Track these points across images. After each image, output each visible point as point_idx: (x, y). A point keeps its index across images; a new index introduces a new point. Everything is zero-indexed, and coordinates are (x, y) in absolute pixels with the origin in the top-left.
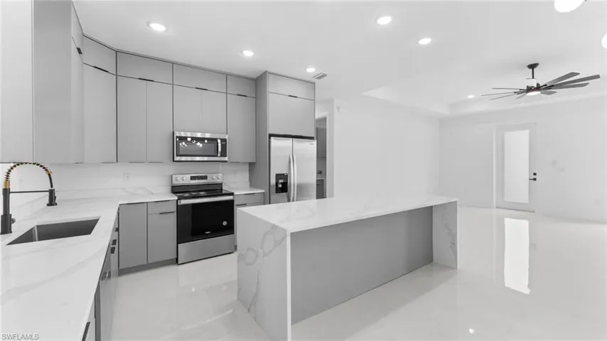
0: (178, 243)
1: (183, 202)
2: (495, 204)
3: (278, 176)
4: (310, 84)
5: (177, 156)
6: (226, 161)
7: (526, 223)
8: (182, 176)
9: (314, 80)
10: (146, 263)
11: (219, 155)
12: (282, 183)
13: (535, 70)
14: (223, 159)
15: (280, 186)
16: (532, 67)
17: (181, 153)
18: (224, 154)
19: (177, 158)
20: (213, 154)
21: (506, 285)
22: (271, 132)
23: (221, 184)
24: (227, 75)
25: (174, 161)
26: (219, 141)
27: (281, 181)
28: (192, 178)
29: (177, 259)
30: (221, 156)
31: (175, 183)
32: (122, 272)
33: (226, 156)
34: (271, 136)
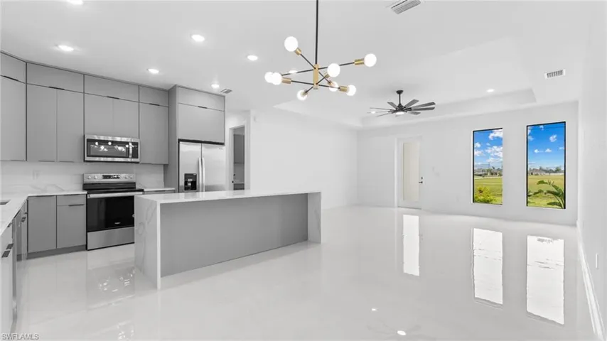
0: (87, 232)
1: (92, 196)
2: (396, 204)
3: (187, 176)
4: (221, 97)
5: (88, 156)
6: (138, 163)
7: (417, 218)
8: (93, 175)
9: (222, 94)
10: (55, 248)
11: (130, 156)
12: (192, 182)
13: (401, 95)
14: (133, 160)
15: (190, 184)
16: (400, 92)
17: (92, 154)
18: (135, 155)
19: (87, 159)
20: (125, 155)
21: (405, 271)
22: (180, 138)
23: (135, 183)
24: (139, 86)
25: (84, 161)
26: (130, 144)
27: (190, 180)
28: (105, 177)
29: (86, 246)
30: (133, 157)
31: (87, 181)
32: (31, 256)
33: (137, 158)
34: (180, 140)
